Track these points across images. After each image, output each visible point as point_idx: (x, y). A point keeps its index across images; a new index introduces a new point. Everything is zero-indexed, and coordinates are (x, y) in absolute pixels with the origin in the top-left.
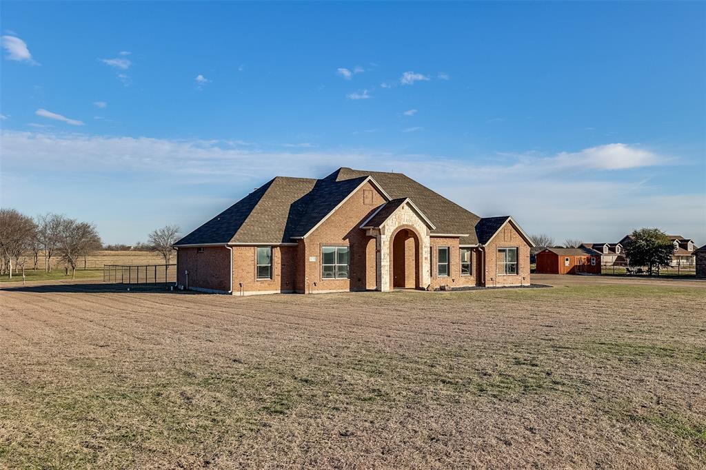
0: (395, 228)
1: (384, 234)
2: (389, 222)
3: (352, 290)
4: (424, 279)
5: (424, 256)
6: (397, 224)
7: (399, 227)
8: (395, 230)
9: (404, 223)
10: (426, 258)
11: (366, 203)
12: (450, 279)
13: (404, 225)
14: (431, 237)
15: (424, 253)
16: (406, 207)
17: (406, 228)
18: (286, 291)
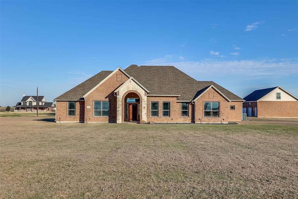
0: (125, 92)
1: (119, 95)
2: (121, 89)
3: (110, 122)
4: (143, 117)
5: (143, 106)
6: (126, 90)
7: (128, 91)
8: (125, 93)
9: (131, 89)
10: (144, 107)
11: (118, 80)
12: (170, 118)
13: (131, 91)
14: (147, 96)
15: (143, 104)
16: (132, 81)
17: (132, 92)
18: (81, 122)
